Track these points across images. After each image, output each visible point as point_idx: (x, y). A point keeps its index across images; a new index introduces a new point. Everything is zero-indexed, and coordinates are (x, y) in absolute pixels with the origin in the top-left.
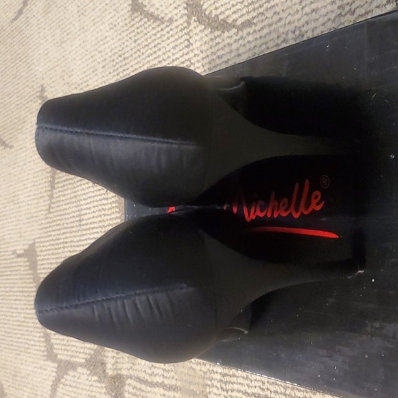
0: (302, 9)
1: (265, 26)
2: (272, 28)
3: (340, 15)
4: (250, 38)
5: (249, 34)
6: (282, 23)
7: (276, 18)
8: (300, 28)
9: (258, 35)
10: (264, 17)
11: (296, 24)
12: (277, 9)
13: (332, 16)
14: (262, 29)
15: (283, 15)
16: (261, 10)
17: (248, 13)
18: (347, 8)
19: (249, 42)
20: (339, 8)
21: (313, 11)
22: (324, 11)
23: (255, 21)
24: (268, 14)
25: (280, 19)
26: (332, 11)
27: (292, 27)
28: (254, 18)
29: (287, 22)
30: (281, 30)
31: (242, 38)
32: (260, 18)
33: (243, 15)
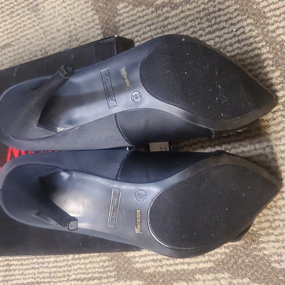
0: (45, 37)
1: (21, 47)
2: (26, 48)
3: (70, 41)
4: (11, 54)
5: (9, 51)
6: (33, 45)
7: (28, 42)
8: (45, 48)
9: (16, 52)
10: (19, 41)
11: (42, 46)
12: (28, 37)
13: (65, 42)
14: (19, 48)
15: (33, 40)
16: (17, 37)
17: (8, 38)
18: (74, 38)
19: (10, 57)
20: (69, 37)
21: (53, 38)
22: (59, 39)
23: (13, 44)
24: (23, 40)
25: (31, 43)
26: (65, 39)
27: (40, 48)
28: (12, 42)
29: (36, 44)
30: (32, 49)
31: (4, 54)
32: (17, 42)
33: (4, 40)
